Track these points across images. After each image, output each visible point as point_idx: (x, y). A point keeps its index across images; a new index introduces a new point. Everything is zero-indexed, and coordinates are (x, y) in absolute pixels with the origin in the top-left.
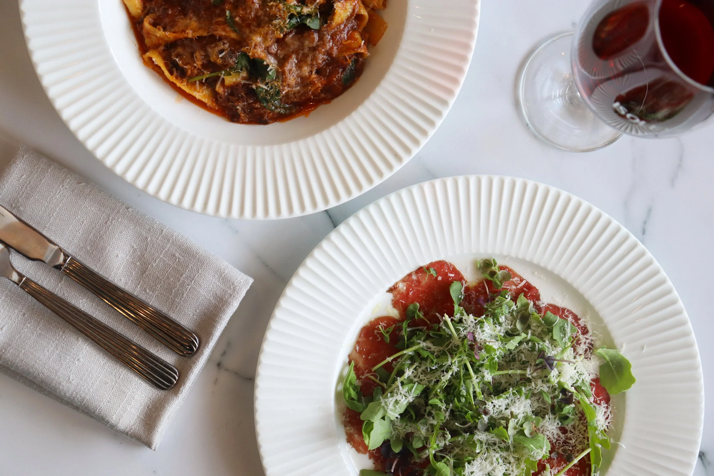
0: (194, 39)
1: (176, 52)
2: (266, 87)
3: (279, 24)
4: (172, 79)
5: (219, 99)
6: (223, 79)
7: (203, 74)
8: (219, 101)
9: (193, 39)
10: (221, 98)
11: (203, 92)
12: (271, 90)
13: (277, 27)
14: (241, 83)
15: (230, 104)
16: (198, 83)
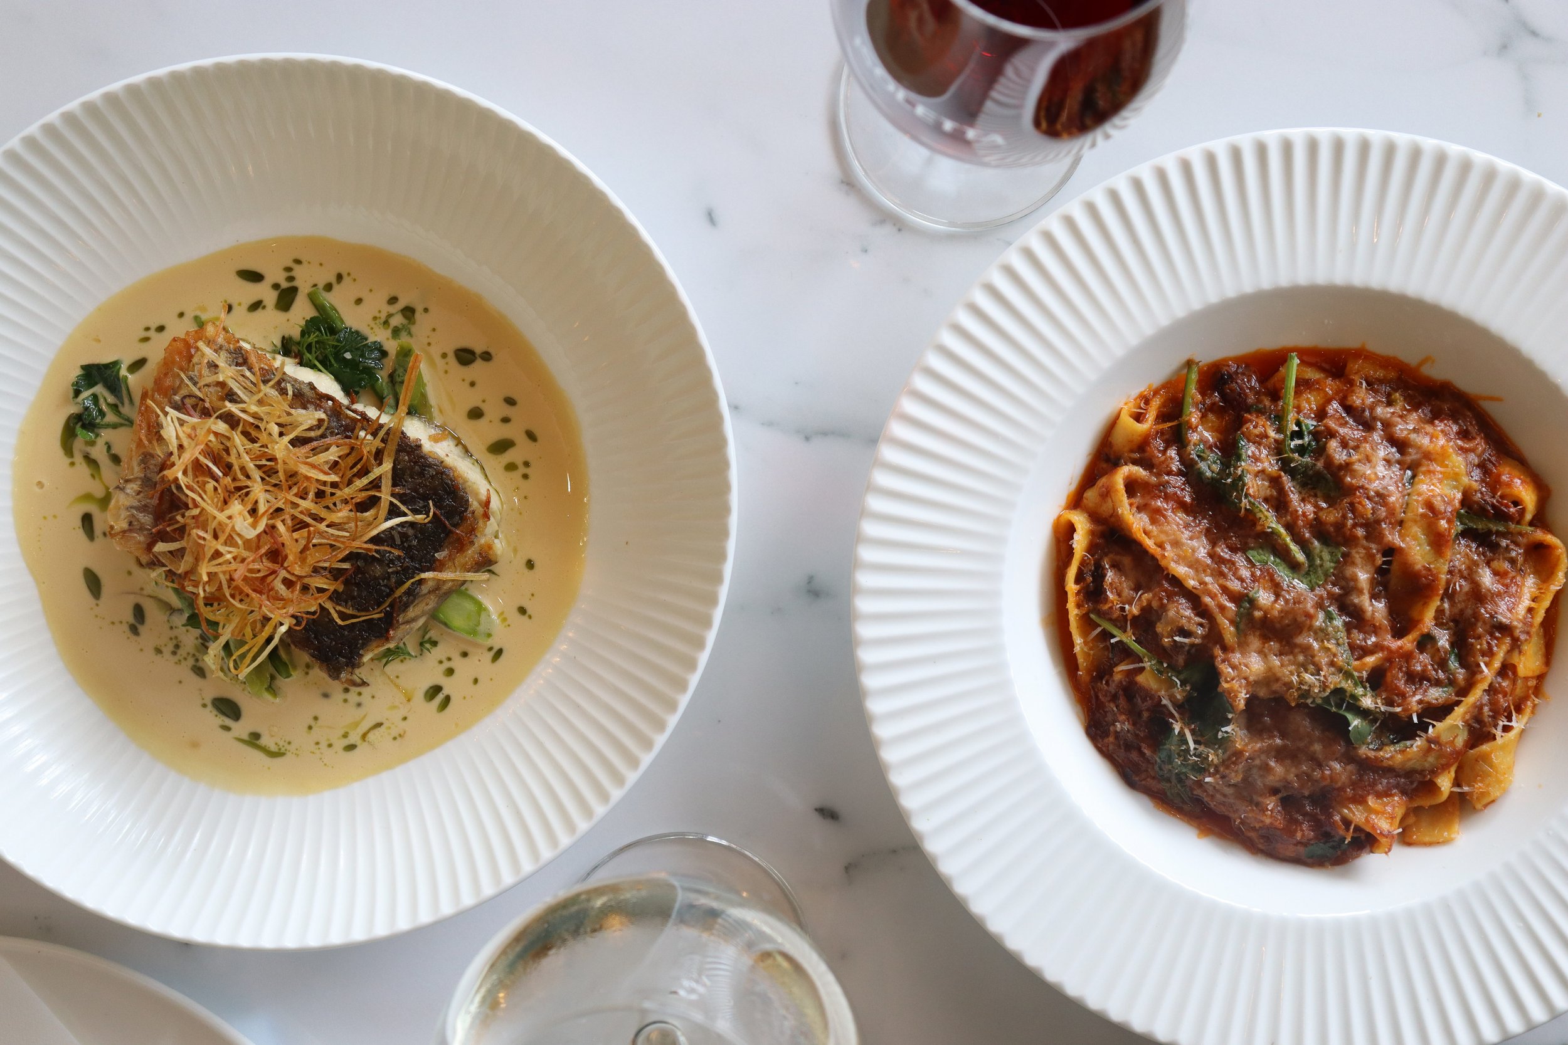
0: (1165, 572)
1: (1118, 558)
2: (1192, 745)
3: (1310, 686)
4: (1071, 587)
5: (1104, 682)
6: (1142, 669)
7: (1125, 631)
8: (1099, 684)
9: (1163, 571)
10: (1107, 683)
11: (1091, 649)
12: (1194, 758)
13: (1302, 687)
14: (1161, 701)
15: (1112, 705)
16: (1099, 629)
